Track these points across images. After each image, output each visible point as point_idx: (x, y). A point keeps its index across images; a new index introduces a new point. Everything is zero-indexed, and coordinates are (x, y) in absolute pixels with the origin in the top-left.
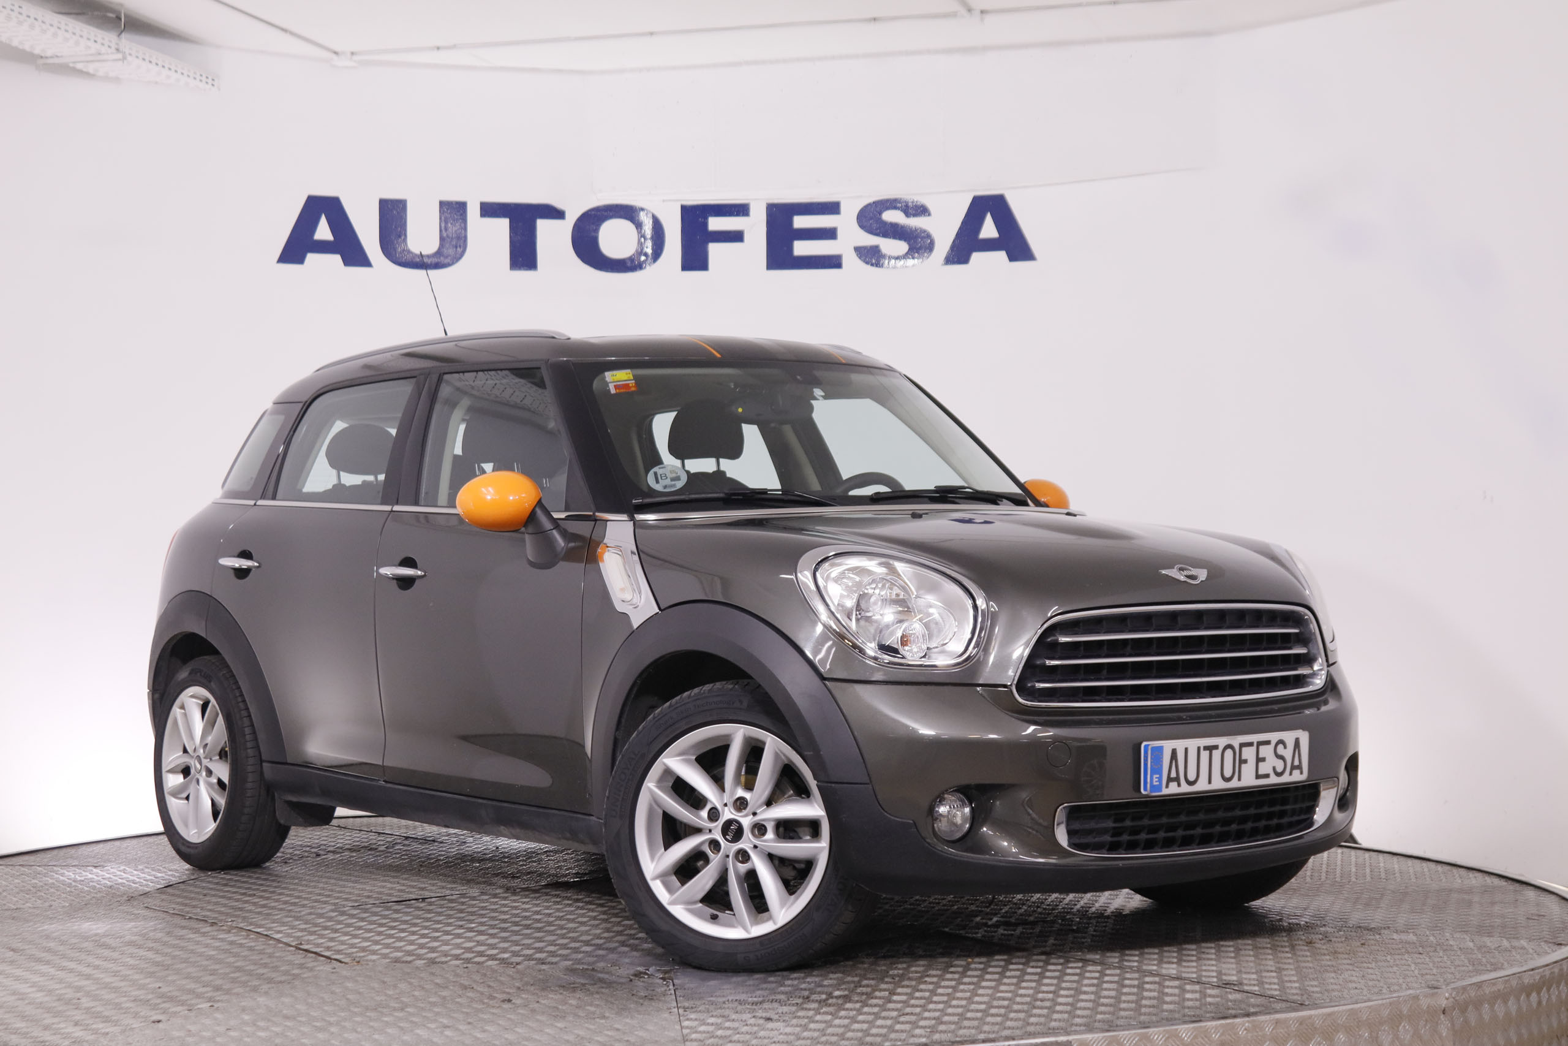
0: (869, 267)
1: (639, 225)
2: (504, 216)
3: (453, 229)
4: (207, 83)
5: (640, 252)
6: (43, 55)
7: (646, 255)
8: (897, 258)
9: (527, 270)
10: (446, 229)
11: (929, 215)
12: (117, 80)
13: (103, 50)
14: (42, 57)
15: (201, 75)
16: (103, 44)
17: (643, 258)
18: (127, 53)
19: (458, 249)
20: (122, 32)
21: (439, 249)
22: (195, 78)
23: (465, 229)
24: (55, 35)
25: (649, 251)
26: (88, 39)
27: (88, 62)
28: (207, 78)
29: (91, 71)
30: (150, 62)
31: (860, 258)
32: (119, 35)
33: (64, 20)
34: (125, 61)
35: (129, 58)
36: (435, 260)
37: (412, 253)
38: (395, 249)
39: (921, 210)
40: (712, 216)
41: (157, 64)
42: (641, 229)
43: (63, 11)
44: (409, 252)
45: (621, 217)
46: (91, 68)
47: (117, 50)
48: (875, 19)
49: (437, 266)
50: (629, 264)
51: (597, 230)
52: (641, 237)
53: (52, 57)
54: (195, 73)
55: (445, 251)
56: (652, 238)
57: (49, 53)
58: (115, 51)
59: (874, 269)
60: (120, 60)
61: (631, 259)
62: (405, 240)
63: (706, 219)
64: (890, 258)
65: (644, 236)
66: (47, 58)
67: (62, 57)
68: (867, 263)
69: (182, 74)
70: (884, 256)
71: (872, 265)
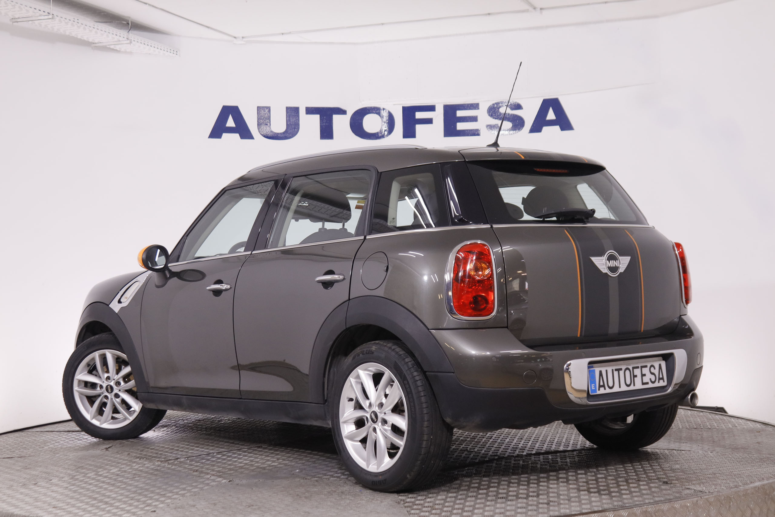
11: (522, 109)
39: (518, 107)
48: (489, 14)
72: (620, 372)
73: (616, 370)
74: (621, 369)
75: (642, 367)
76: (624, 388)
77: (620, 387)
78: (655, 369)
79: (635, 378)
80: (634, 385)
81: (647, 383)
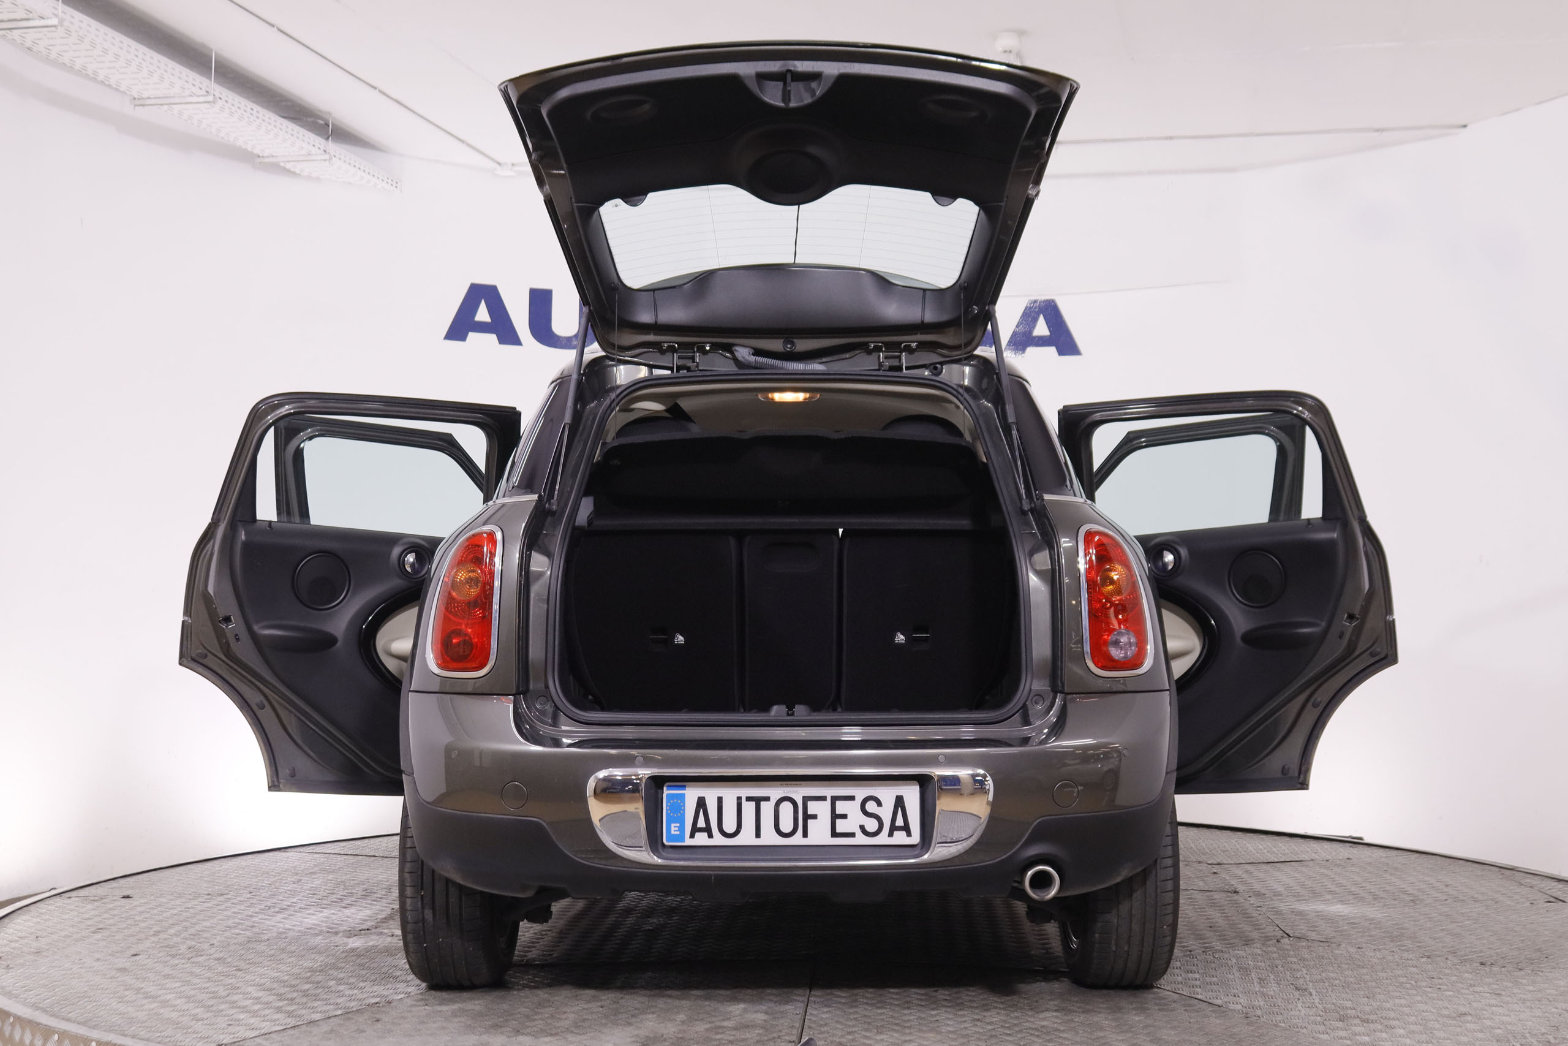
72: (762, 803)
73: (749, 799)
74: (767, 799)
75: (834, 799)
76: (769, 838)
77: (758, 835)
78: (879, 804)
79: (810, 822)
80: (805, 835)
81: (852, 835)
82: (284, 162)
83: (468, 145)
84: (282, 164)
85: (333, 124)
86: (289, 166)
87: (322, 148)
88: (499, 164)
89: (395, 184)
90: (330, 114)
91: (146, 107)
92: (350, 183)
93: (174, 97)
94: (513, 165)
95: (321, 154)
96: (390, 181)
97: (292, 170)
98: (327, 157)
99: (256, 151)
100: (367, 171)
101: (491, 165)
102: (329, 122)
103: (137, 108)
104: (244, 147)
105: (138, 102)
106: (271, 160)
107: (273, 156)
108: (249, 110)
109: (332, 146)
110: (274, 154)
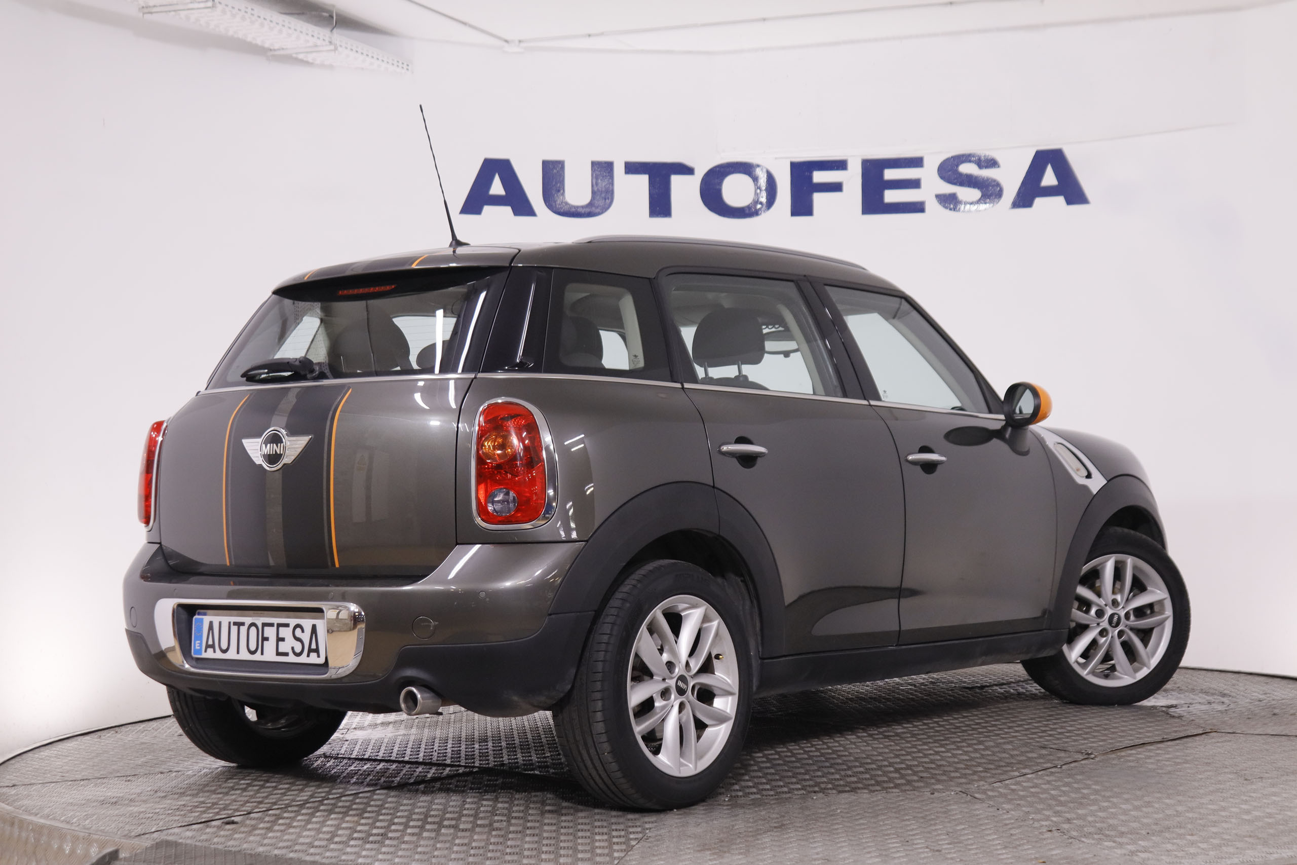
0: (948, 211)
1: (755, 179)
2: (644, 172)
3: (602, 184)
4: (403, 68)
5: (756, 202)
6: (272, 48)
7: (761, 203)
8: (971, 203)
9: (663, 217)
10: (597, 184)
12: (331, 67)
13: (319, 42)
14: (271, 50)
15: (398, 62)
16: (318, 38)
17: (759, 206)
18: (338, 45)
19: (607, 201)
20: (333, 29)
21: (591, 200)
22: (393, 64)
23: (612, 184)
24: (280, 31)
25: (763, 199)
26: (307, 34)
27: (307, 52)
28: (403, 63)
29: (310, 60)
30: (357, 51)
31: (940, 203)
32: (332, 31)
33: (287, 19)
34: (337, 52)
35: (339, 48)
36: (588, 210)
37: (569, 204)
38: (555, 202)
40: (817, 170)
41: (362, 53)
42: (757, 182)
43: (288, 12)
44: (567, 203)
45: (740, 172)
46: (310, 58)
47: (330, 42)
49: (589, 215)
50: (747, 211)
51: (720, 184)
52: (758, 188)
53: (279, 50)
54: (393, 60)
55: (596, 203)
56: (766, 190)
57: (276, 46)
58: (328, 44)
59: (952, 213)
60: (331, 50)
61: (749, 207)
62: (563, 194)
63: (811, 173)
64: (966, 203)
65: (759, 188)
66: (275, 50)
67: (287, 49)
68: (946, 208)
69: (383, 61)
70: (960, 202)
71: (951, 209)
82: (296, 53)
83: (471, 26)
84: (294, 55)
85: (337, 15)
86: (301, 56)
87: (327, 39)
88: (506, 41)
89: (405, 66)
90: (334, 6)
91: (154, 14)
92: (362, 69)
93: (177, 4)
94: (520, 41)
95: (326, 45)
96: (400, 65)
97: (305, 59)
98: (332, 47)
99: (267, 45)
100: (375, 57)
101: (501, 43)
102: (333, 12)
103: (145, 15)
104: (254, 42)
105: (146, 10)
106: (281, 52)
107: (283, 49)
108: (249, 10)
109: (340, 37)
110: (284, 47)
